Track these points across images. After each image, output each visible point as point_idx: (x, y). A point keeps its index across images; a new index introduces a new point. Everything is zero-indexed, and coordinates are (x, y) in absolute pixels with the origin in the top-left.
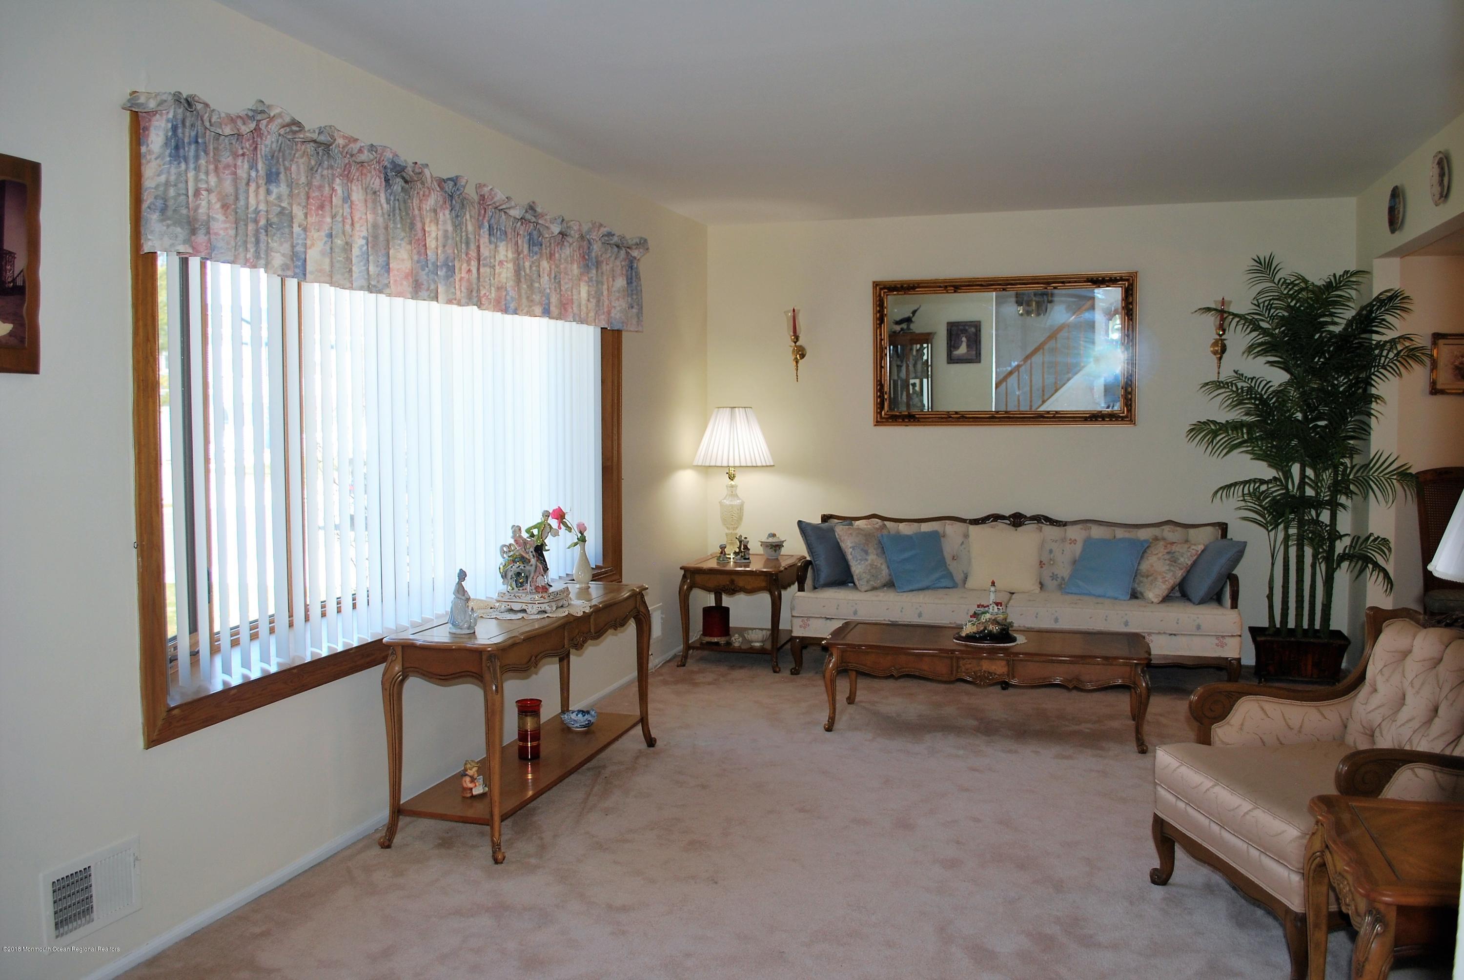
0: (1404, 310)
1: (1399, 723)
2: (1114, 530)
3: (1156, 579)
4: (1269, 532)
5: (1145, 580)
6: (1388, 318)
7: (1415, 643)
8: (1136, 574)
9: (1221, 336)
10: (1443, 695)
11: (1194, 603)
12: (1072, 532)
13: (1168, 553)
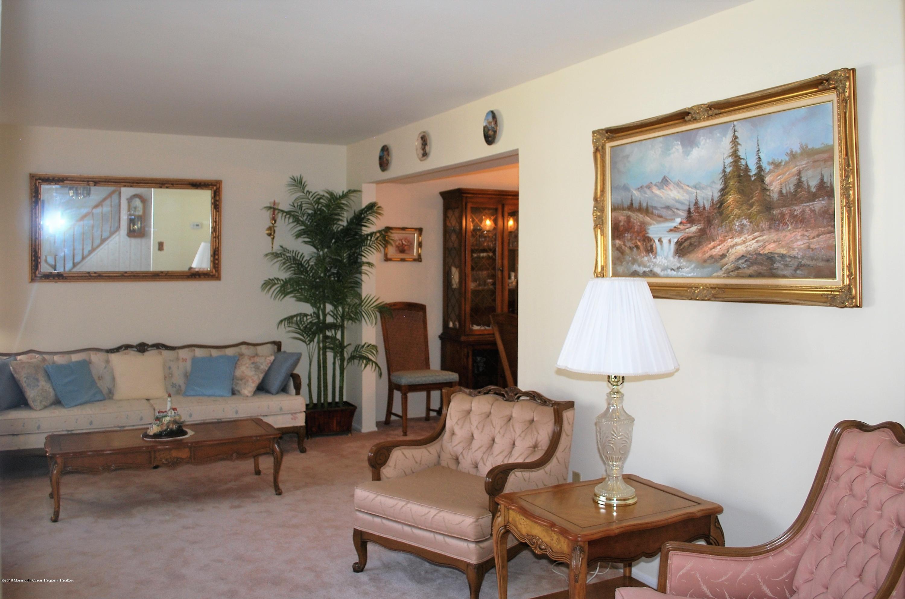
0: (380, 214)
1: (473, 450)
2: (210, 351)
3: (247, 381)
4: (307, 345)
5: (240, 382)
6: (370, 217)
7: (473, 405)
8: (234, 379)
9: (273, 224)
10: (497, 432)
11: (272, 394)
12: (183, 354)
13: (253, 363)
